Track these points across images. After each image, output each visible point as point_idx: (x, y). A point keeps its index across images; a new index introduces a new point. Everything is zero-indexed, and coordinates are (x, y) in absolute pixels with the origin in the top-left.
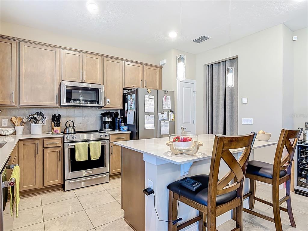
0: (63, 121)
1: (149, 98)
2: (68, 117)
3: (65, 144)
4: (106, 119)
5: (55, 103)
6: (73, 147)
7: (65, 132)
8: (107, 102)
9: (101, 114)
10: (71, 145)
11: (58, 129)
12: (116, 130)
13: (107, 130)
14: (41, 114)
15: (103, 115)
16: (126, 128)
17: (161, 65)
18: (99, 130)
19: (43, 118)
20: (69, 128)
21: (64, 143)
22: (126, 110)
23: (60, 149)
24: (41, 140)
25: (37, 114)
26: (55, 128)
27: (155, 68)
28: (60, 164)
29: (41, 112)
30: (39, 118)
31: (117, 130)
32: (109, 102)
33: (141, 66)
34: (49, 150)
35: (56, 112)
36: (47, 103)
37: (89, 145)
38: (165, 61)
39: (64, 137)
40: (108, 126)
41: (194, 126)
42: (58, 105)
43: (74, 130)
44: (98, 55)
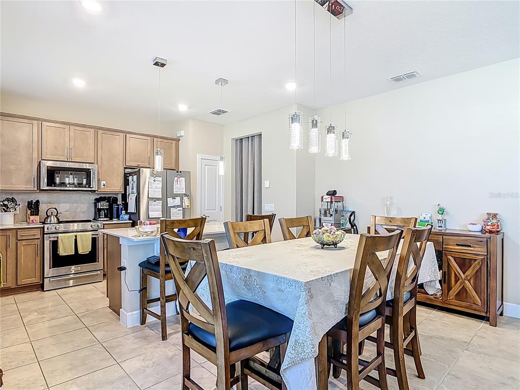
0: (43, 208)
1: (155, 181)
2: (50, 203)
3: (45, 235)
4: (100, 205)
5: (32, 187)
6: (56, 239)
7: (46, 222)
8: (102, 184)
9: (95, 200)
10: (53, 238)
11: (37, 218)
12: (114, 219)
13: (101, 219)
14: (13, 200)
15: (98, 200)
16: (127, 217)
17: (179, 137)
18: (93, 220)
19: (16, 205)
20: (51, 217)
21: (44, 234)
22: (128, 194)
23: (38, 242)
24: (14, 231)
25: (8, 200)
26: (32, 218)
27: (170, 141)
28: (39, 259)
29: (12, 198)
30: (10, 205)
31: (116, 219)
32: (104, 185)
33: (149, 138)
34: (24, 243)
35: (34, 198)
36: (22, 187)
38: (182, 133)
39: (43, 228)
40: (103, 215)
41: (222, 213)
42: (36, 189)
43: (58, 220)
44: (91, 127)
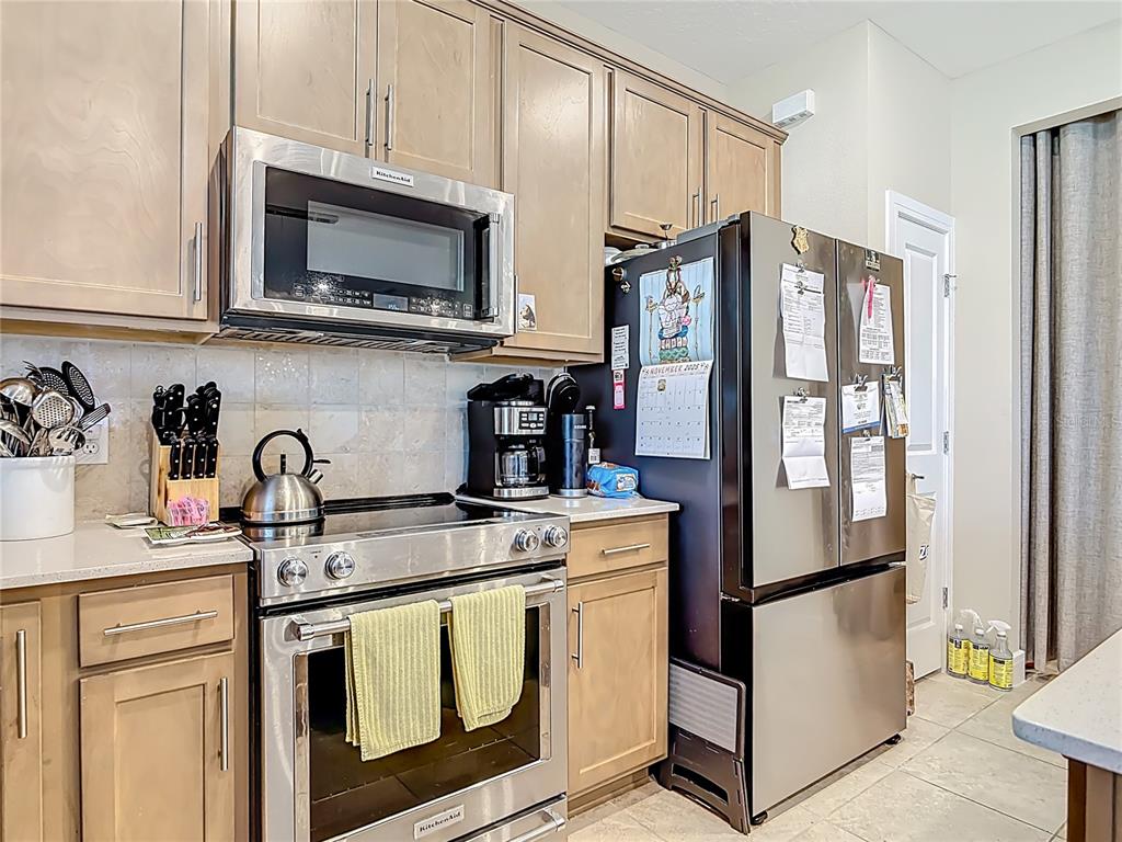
0: (234, 434)
1: (800, 288)
2: (267, 406)
3: (266, 622)
4: (514, 418)
5: (182, 298)
6: (328, 644)
7: (255, 517)
8: (522, 311)
9: (471, 395)
10: (318, 631)
11: (203, 495)
12: (567, 492)
13: (515, 493)
14: (67, 379)
15: (484, 398)
16: (627, 479)
17: (782, 124)
18: (458, 492)
19: (89, 409)
20: (279, 487)
21: (256, 613)
22: (620, 362)
23: (227, 669)
25: (39, 378)
26: (181, 489)
27: (758, 138)
29: (66, 365)
30: (50, 409)
31: (576, 492)
32: (530, 316)
33: (693, 109)
34: (128, 684)
35: (188, 370)
36: (123, 293)
37: (447, 616)
38: (810, 101)
39: (253, 570)
40: (524, 469)
42: (200, 311)
43: (317, 497)
